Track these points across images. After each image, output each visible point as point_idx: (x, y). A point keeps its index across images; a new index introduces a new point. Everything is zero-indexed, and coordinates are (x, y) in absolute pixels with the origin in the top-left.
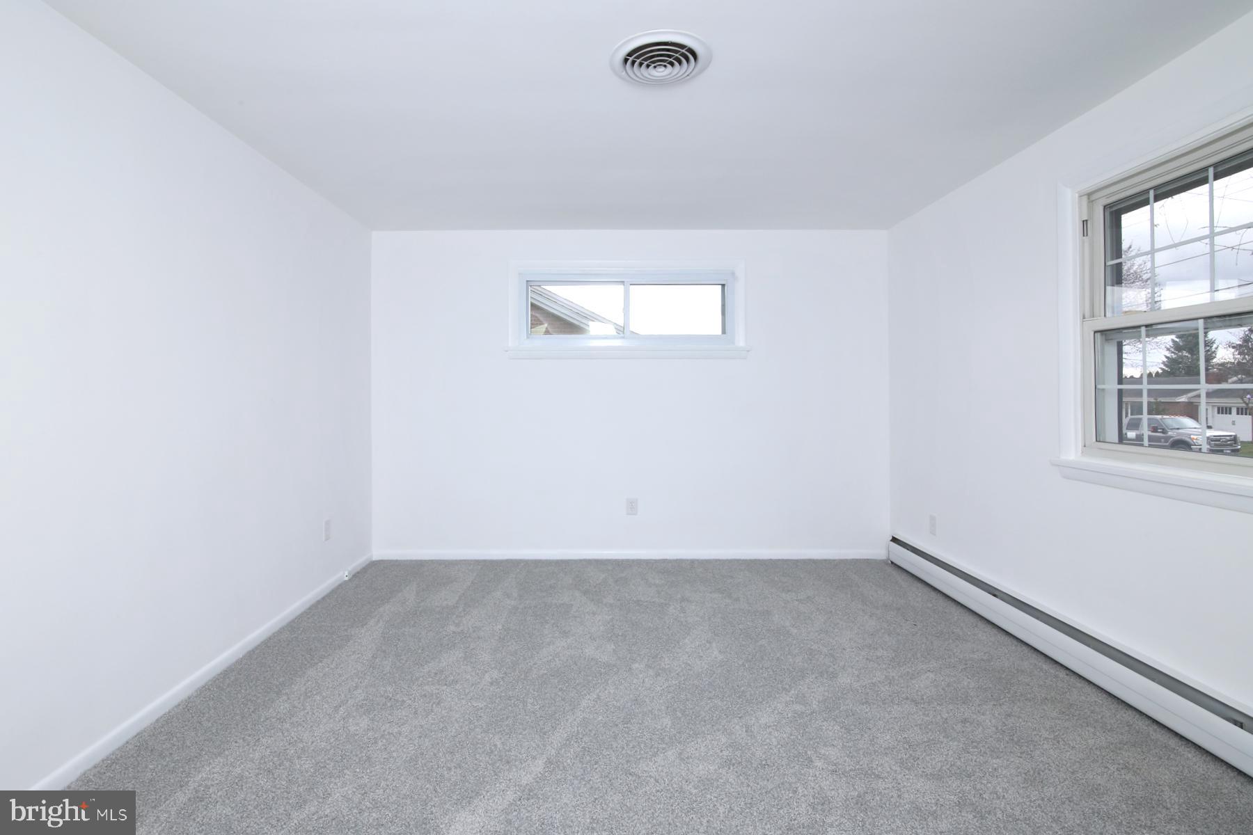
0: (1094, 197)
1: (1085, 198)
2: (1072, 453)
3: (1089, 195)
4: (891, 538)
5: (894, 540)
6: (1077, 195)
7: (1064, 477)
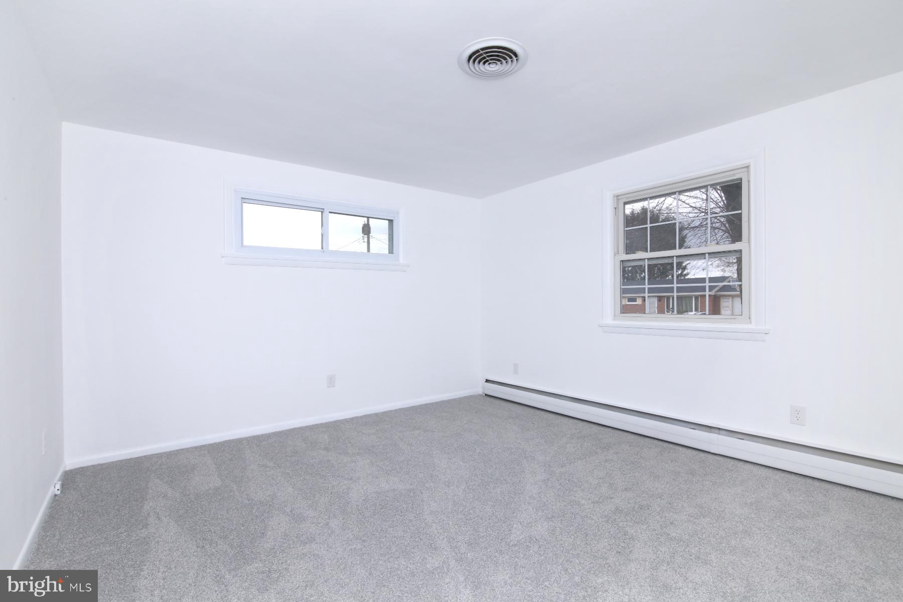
0: (619, 198)
1: (615, 198)
2: (609, 320)
3: (617, 196)
4: (485, 380)
5: (487, 381)
6: (612, 196)
7: (605, 332)
